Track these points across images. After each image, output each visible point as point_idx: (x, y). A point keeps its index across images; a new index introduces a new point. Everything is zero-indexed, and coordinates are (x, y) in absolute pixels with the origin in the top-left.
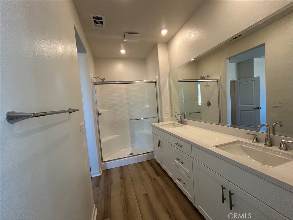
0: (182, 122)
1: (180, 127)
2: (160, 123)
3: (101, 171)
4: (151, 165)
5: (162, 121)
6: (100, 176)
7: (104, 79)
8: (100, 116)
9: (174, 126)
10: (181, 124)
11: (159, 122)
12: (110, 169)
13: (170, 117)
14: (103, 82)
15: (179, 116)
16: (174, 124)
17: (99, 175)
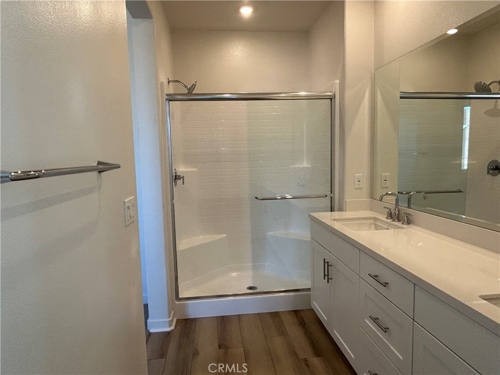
0: (398, 217)
1: (392, 231)
2: (336, 214)
3: (172, 320)
4: (302, 324)
5: (341, 209)
6: (169, 333)
7: (194, 86)
8: (179, 182)
9: (375, 225)
10: (396, 223)
11: (332, 210)
12: (195, 320)
13: (366, 199)
14: (191, 96)
15: (394, 198)
16: (376, 219)
17: (168, 329)
